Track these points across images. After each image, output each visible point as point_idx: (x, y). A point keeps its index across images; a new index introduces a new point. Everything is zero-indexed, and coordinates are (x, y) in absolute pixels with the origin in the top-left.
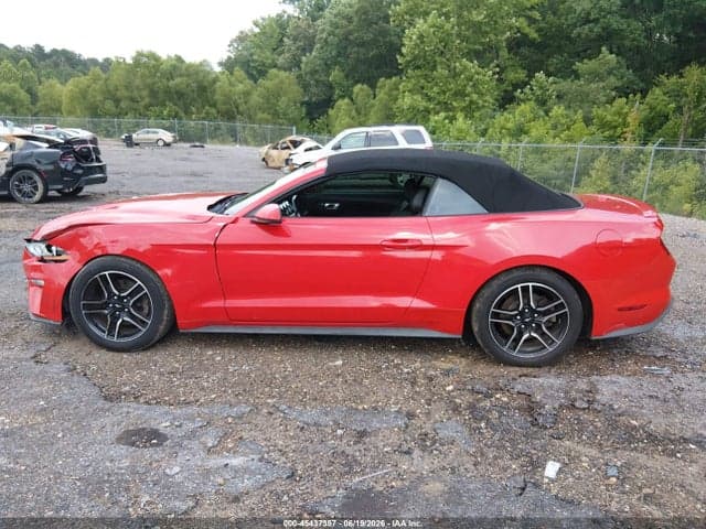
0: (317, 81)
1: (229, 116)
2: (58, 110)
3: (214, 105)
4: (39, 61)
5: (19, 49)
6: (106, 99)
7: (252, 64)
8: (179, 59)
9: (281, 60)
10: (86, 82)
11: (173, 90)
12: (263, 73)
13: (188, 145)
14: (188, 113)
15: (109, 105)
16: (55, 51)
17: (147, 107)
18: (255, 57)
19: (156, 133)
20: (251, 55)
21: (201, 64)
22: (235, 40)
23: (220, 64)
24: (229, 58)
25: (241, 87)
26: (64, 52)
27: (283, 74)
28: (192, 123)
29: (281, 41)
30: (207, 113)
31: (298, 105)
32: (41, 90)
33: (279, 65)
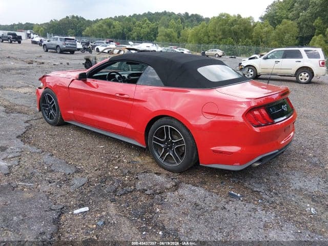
0: (307, 25)
1: (257, 43)
2: (186, 41)
3: (251, 38)
4: (186, 19)
5: (179, 15)
6: (205, 36)
7: (275, 18)
8: (239, 16)
9: (290, 15)
10: (199, 28)
11: (232, 31)
12: (280, 22)
13: (229, 57)
14: (238, 42)
15: (206, 38)
16: (193, 15)
17: (220, 40)
18: (277, 14)
19: (216, 51)
20: (276, 13)
21: (249, 18)
22: (270, 6)
23: (261, 18)
24: (266, 15)
25: (266, 29)
26: (196, 15)
27: (290, 22)
28: (239, 47)
29: (294, 5)
30: (247, 42)
31: (295, 38)
32: (182, 32)
33: (289, 17)
